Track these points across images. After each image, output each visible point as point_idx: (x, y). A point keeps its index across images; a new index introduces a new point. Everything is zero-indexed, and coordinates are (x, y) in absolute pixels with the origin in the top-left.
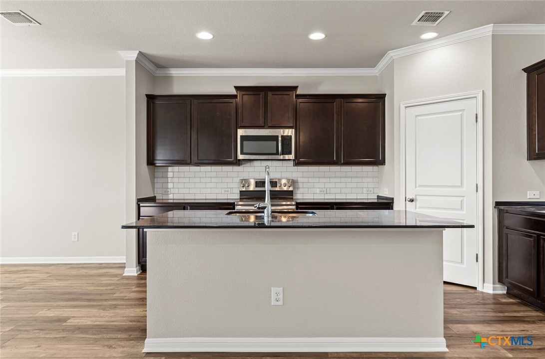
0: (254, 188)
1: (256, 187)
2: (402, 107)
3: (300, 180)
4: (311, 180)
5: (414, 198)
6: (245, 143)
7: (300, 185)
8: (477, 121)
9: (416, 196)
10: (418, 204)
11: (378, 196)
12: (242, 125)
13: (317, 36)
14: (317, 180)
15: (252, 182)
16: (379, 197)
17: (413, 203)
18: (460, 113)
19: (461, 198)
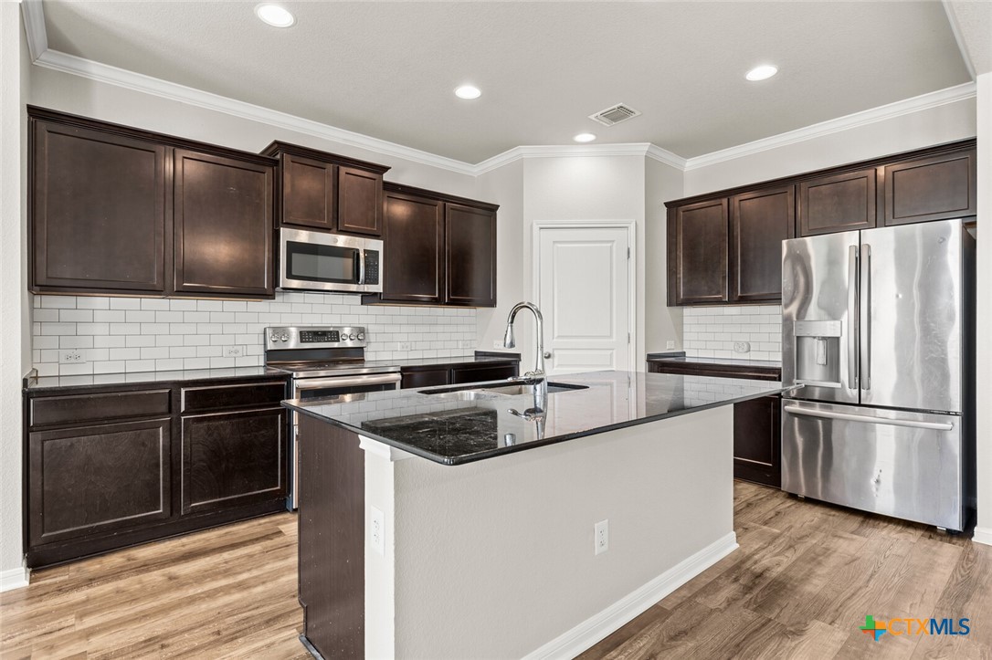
0: (297, 345)
1: (301, 342)
2: (536, 228)
3: (371, 328)
4: (388, 329)
5: (551, 352)
6: (295, 256)
7: (372, 337)
8: (629, 257)
9: (554, 349)
10: (556, 360)
11: (476, 352)
12: (289, 221)
13: (468, 92)
14: (396, 329)
15: (294, 332)
16: (477, 354)
17: (550, 359)
18: (609, 245)
19: (609, 352)
